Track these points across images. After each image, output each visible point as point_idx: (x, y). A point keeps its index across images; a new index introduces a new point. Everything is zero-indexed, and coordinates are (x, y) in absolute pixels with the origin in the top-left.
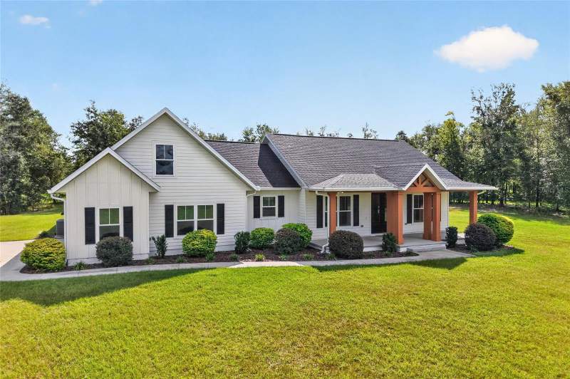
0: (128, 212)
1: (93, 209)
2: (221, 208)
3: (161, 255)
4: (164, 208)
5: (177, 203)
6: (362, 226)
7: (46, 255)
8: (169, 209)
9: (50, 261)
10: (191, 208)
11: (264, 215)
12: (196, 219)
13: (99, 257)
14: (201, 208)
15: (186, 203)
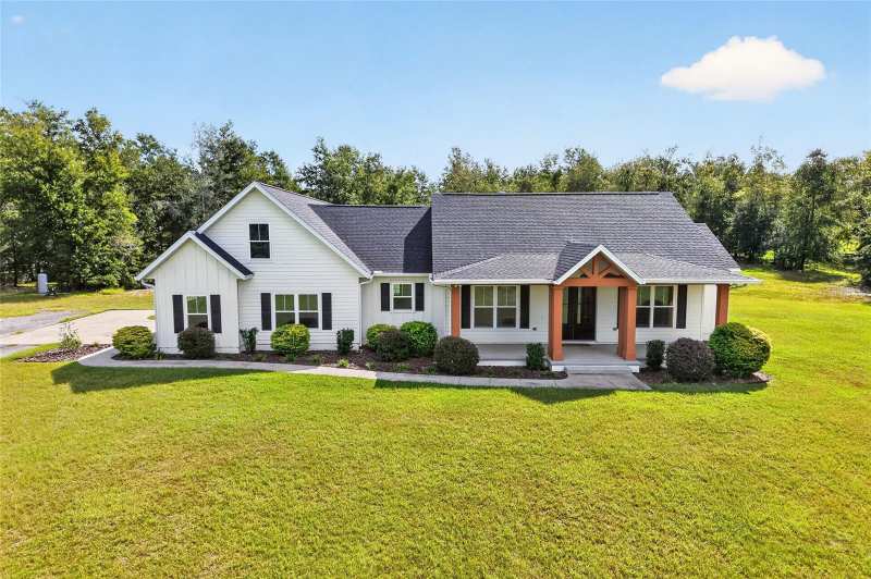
0: (216, 300)
1: (181, 297)
2: (327, 298)
3: (250, 351)
4: (259, 297)
5: (274, 291)
6: (535, 329)
7: (129, 343)
8: (265, 298)
9: (132, 349)
10: (290, 298)
11: (395, 308)
12: (297, 311)
13: (181, 346)
14: (302, 298)
15: (285, 291)
